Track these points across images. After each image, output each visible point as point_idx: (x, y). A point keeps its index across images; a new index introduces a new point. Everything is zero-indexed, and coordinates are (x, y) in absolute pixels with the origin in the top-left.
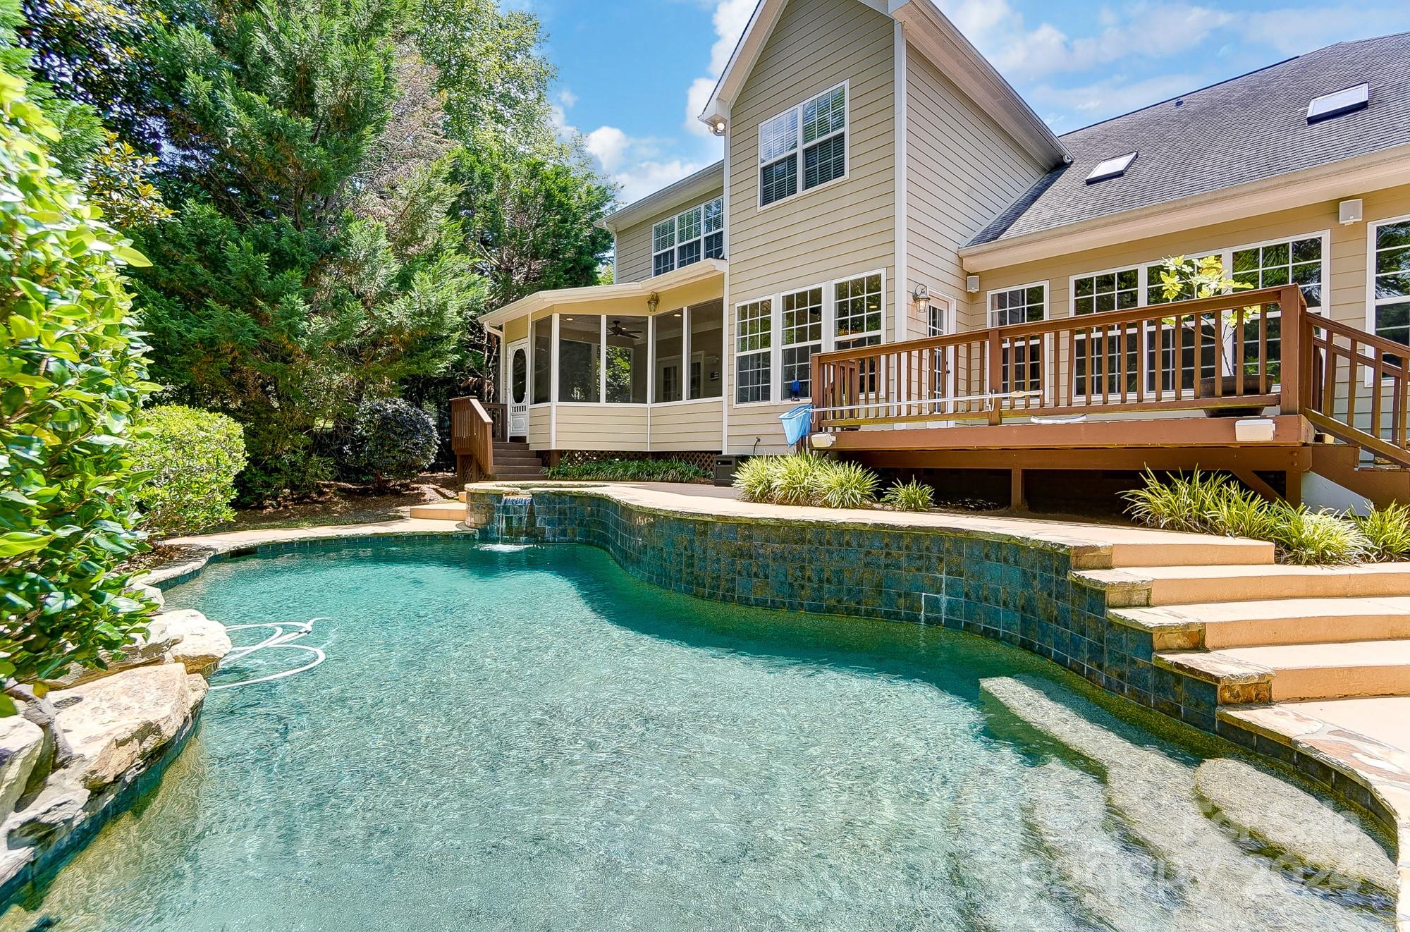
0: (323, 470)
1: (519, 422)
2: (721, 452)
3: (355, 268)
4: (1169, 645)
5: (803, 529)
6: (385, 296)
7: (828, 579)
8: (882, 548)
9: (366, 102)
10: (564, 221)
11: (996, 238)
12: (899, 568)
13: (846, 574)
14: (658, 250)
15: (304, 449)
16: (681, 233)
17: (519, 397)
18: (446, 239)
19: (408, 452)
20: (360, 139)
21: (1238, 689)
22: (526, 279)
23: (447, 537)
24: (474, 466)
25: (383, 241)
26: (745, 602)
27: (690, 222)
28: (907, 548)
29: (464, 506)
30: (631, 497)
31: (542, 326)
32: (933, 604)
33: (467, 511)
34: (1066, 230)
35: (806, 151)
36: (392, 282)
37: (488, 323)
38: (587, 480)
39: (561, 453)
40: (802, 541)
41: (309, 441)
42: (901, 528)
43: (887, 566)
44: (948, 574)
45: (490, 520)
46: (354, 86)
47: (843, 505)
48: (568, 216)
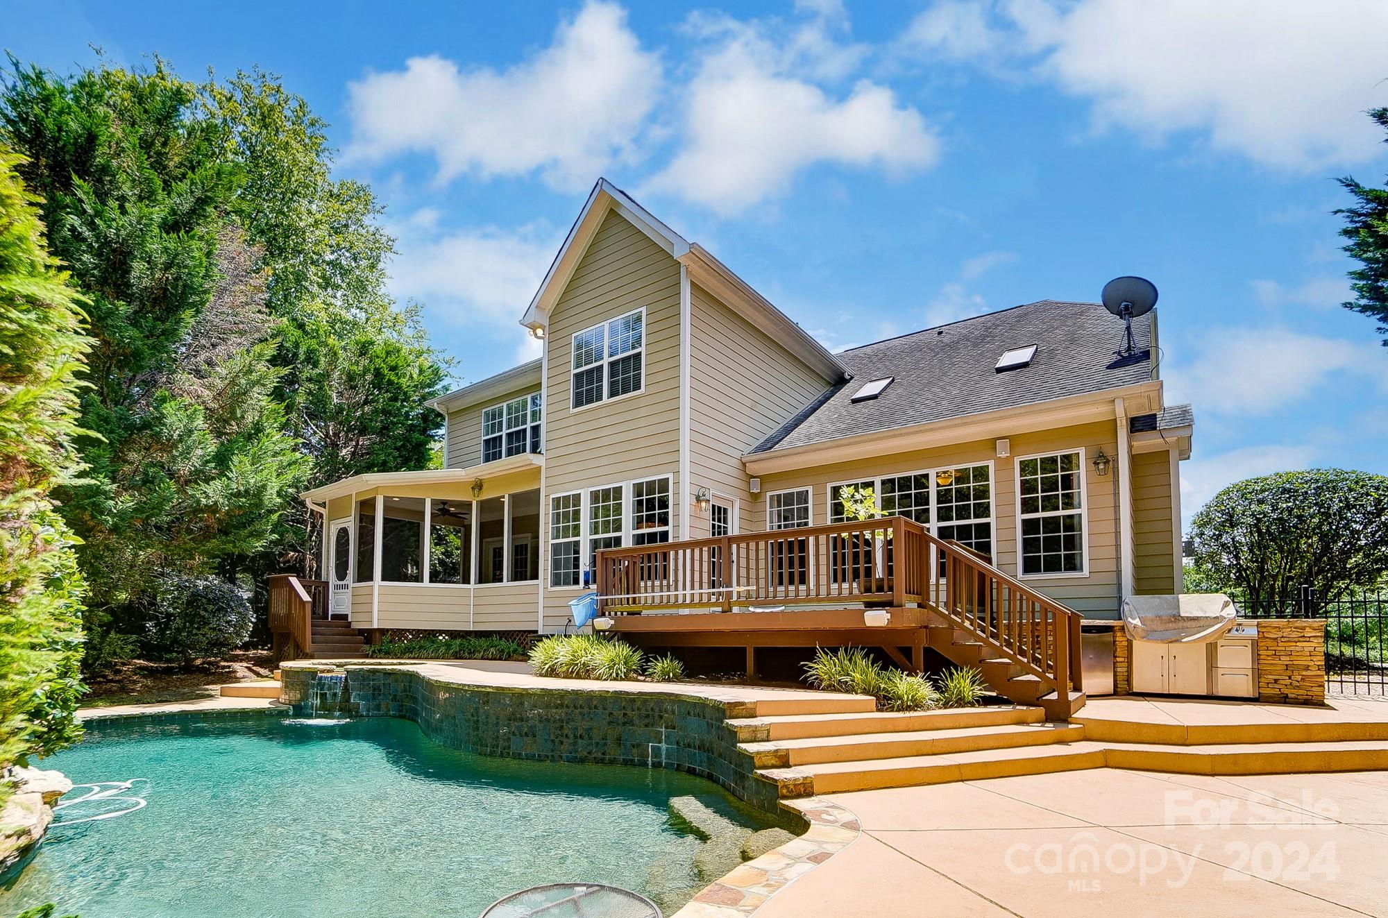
0: (122, 648)
1: (340, 601)
2: (537, 632)
3: (170, 445)
4: (765, 763)
5: (562, 697)
6: (200, 476)
7: (581, 735)
8: (621, 710)
9: (185, 286)
10: (395, 399)
11: (771, 448)
12: (633, 725)
13: (595, 731)
14: (488, 434)
15: (100, 626)
16: (509, 420)
17: (341, 574)
18: (268, 419)
19: (220, 630)
20: (178, 321)
21: (792, 787)
22: (353, 454)
23: (259, 714)
24: (291, 645)
25: (200, 422)
26: (518, 756)
27: (517, 410)
28: (638, 709)
29: (278, 684)
30: (438, 673)
31: (366, 506)
32: (657, 751)
33: (281, 688)
34: (822, 446)
35: (613, 365)
36: (208, 462)
37: (311, 498)
38: (409, 658)
39: (383, 632)
40: (562, 706)
41: (107, 618)
42: (633, 694)
43: (624, 724)
44: (666, 728)
45: (305, 697)
46: (173, 270)
47: (610, 678)
48: (398, 394)
